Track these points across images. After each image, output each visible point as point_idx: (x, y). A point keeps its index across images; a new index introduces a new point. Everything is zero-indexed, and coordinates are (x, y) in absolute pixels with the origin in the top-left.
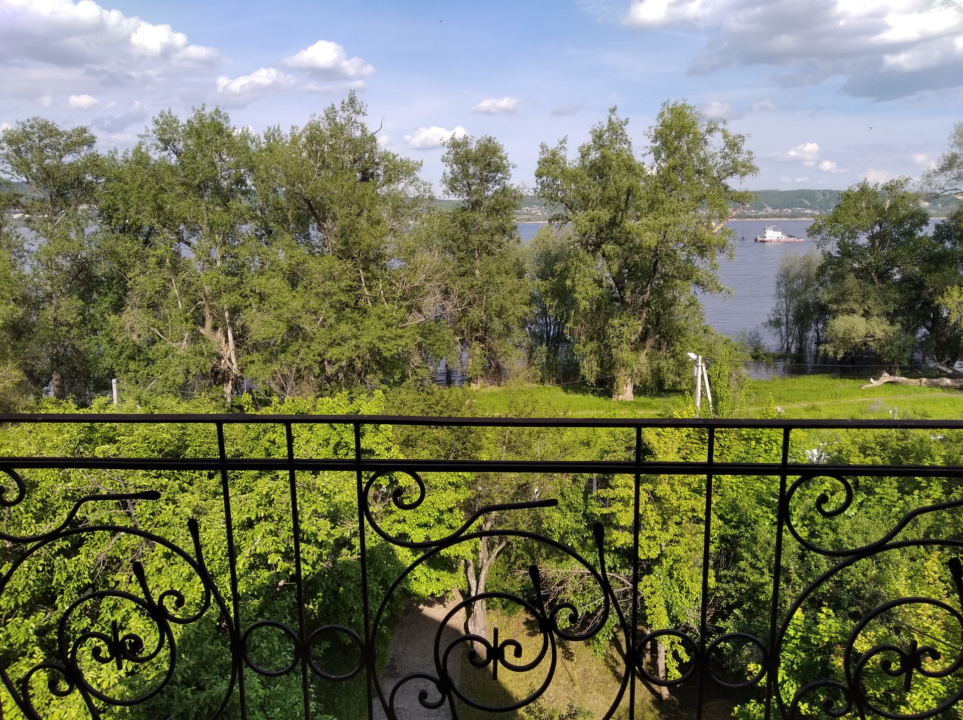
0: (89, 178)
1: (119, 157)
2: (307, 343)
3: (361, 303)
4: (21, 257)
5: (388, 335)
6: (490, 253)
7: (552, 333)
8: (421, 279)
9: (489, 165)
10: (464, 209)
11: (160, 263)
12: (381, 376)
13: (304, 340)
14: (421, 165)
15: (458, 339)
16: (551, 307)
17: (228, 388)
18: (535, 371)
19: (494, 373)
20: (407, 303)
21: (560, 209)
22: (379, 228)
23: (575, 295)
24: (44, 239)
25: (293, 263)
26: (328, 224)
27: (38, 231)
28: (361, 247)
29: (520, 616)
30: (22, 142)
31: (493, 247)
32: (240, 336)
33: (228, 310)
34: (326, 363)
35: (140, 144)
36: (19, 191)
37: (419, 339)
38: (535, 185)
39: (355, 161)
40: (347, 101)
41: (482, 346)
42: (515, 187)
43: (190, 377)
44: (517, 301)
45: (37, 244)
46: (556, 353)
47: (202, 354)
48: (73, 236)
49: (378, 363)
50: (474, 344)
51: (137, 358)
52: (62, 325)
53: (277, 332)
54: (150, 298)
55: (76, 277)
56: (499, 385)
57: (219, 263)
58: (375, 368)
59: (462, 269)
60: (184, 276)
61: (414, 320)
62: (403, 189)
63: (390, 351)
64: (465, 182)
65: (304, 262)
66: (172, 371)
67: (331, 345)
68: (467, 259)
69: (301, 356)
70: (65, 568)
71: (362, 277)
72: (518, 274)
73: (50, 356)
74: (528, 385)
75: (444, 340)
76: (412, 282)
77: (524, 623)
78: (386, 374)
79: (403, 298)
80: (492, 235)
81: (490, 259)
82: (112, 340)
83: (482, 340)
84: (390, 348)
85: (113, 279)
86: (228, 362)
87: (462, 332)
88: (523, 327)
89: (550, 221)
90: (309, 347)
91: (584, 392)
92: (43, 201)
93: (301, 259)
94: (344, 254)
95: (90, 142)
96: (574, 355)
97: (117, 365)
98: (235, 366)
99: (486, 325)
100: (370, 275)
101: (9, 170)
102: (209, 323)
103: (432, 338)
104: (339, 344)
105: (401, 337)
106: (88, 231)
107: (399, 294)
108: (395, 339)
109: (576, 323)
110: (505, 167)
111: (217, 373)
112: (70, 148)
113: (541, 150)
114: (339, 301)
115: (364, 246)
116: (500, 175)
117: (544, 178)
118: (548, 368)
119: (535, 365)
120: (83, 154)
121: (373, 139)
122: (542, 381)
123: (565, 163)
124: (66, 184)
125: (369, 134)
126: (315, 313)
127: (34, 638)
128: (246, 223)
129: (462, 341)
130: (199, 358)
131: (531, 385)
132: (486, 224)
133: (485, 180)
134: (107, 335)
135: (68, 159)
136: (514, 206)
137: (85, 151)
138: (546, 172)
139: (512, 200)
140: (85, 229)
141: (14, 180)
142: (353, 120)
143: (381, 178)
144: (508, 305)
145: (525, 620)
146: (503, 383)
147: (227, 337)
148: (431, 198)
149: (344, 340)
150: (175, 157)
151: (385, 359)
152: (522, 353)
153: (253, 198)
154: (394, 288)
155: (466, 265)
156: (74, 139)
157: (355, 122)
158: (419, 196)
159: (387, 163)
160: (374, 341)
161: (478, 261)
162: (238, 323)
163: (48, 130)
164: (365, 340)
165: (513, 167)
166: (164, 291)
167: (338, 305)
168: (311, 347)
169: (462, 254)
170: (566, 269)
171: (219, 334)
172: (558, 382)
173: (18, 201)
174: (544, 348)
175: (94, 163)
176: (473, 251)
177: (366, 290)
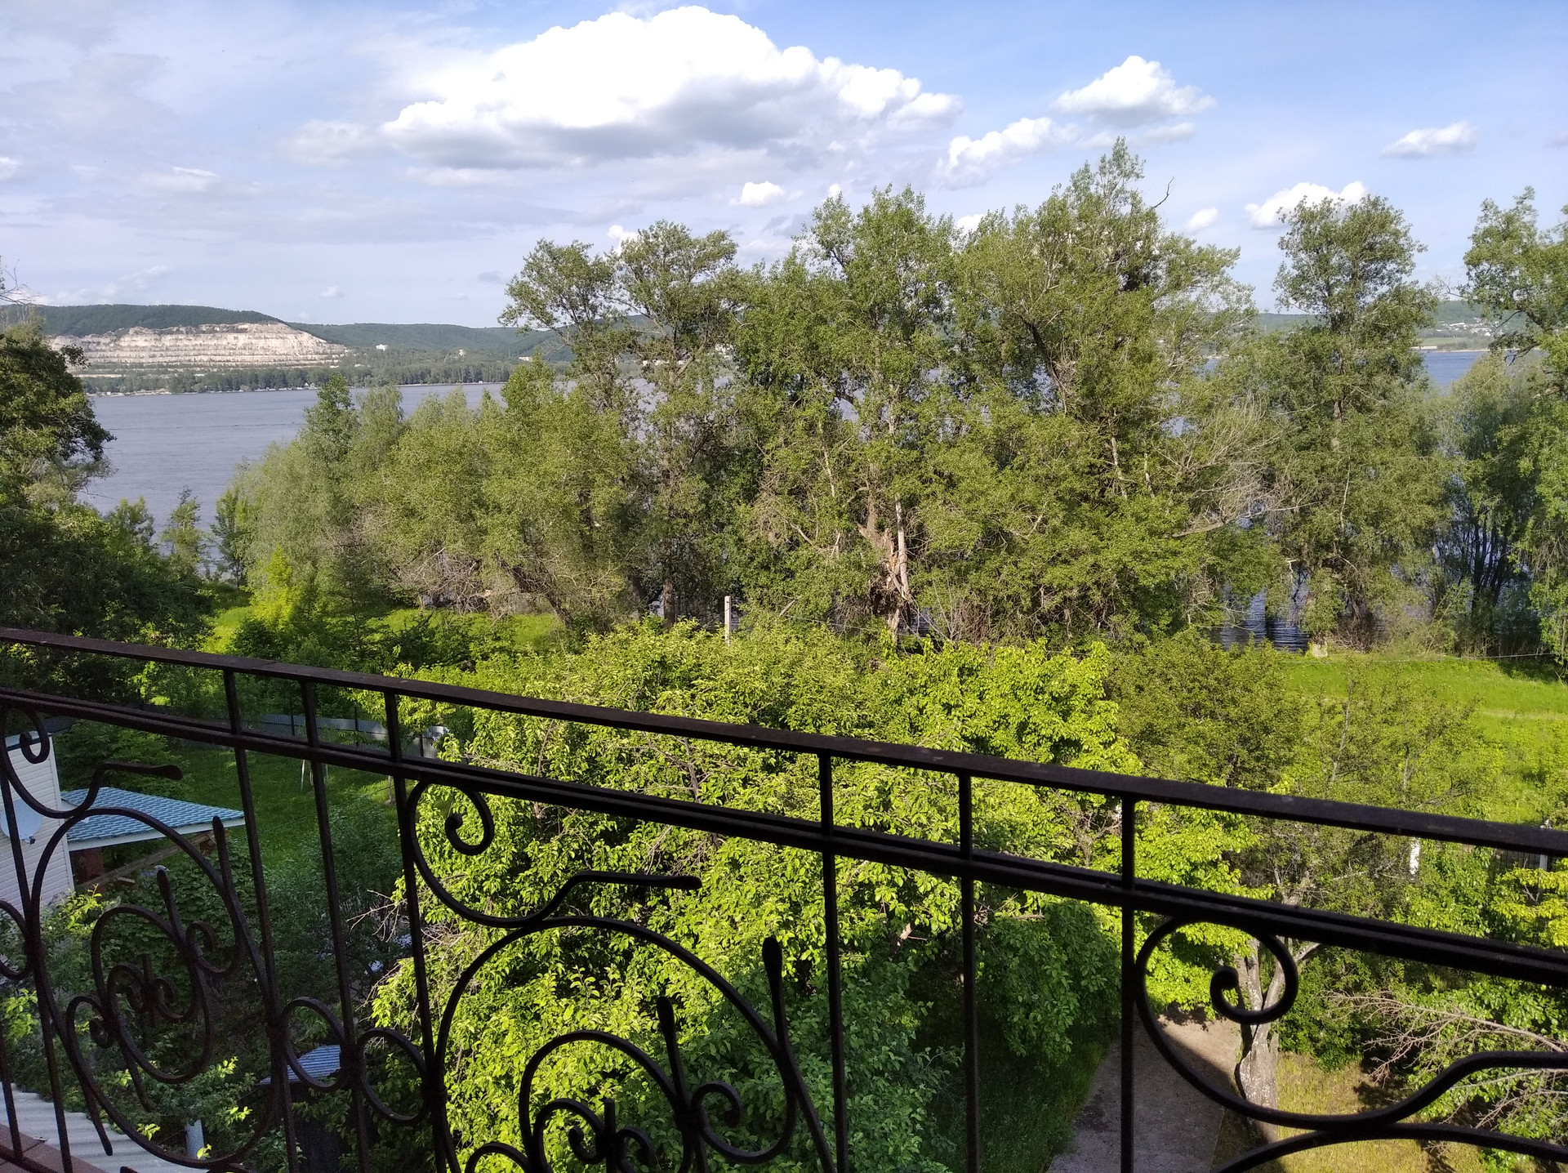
0: (724, 305)
1: (766, 274)
2: (1013, 558)
3: (1110, 493)
4: (633, 420)
5: (1151, 550)
6: (1364, 408)
7: (1487, 561)
8: (1218, 454)
9: (1371, 248)
10: (1317, 330)
11: (810, 428)
12: (1135, 619)
13: (1010, 551)
14: (1236, 255)
15: (1289, 562)
16: (1484, 510)
17: (894, 621)
18: (1444, 630)
19: (1359, 627)
20: (1192, 495)
21: (1519, 325)
22: (1150, 367)
23: (1538, 489)
24: (663, 395)
25: (1002, 427)
26: (1063, 364)
27: (657, 384)
28: (1116, 400)
29: (1348, 1074)
30: (643, 258)
31: (1368, 396)
32: (914, 542)
33: (901, 500)
34: (1042, 590)
35: (795, 250)
36: (636, 328)
37: (1211, 559)
38: (1464, 281)
39: (1117, 256)
40: (1109, 156)
41: (1336, 576)
42: (1421, 285)
43: (839, 599)
44: (1413, 496)
45: (653, 402)
46: (1493, 596)
47: (859, 567)
48: (699, 389)
49: (1133, 597)
50: (1321, 572)
51: (773, 569)
52: (678, 515)
53: (967, 538)
54: (795, 481)
55: (700, 448)
56: (1368, 650)
57: (892, 429)
58: (1124, 603)
59: (1305, 437)
60: (841, 448)
61: (1201, 525)
62: (1198, 299)
63: (1154, 576)
64: (1321, 282)
65: (1020, 427)
66: (814, 588)
67: (1053, 562)
68: (1317, 419)
69: (1003, 577)
70: (606, 860)
71: (1114, 450)
72: (1420, 447)
73: (661, 559)
74: (1425, 654)
75: (1260, 563)
76: (1202, 460)
77: (1356, 1090)
78: (1144, 614)
79: (1184, 487)
80: (1370, 375)
81: (1362, 418)
82: (741, 540)
83: (1336, 566)
84: (1154, 572)
85: (747, 451)
86: (895, 581)
87: (1299, 550)
88: (1428, 546)
89: (1493, 346)
90: (1015, 564)
91: (1549, 677)
92: (665, 340)
93: (1015, 420)
94: (1088, 413)
95: (729, 252)
96: (1529, 603)
97: (746, 576)
98: (905, 588)
99: (1347, 539)
100: (1127, 446)
101: (626, 298)
102: (872, 520)
103: (1236, 558)
104: (1065, 562)
105: (1175, 554)
106: (718, 383)
107: (1177, 479)
108: (1164, 557)
109: (1537, 542)
110: (1402, 251)
111: (879, 597)
112: (701, 264)
113: (1483, 214)
114: (1072, 490)
115: (1120, 398)
116: (1391, 266)
117: (1485, 266)
118: (1474, 625)
119: (1445, 618)
120: (718, 270)
121: (1151, 217)
122: (1457, 649)
123: (1531, 236)
124: (694, 315)
125: (1145, 208)
126: (1033, 509)
127: (558, 950)
128: (936, 365)
129: (1299, 567)
130: (853, 572)
131: (1433, 654)
132: (1358, 355)
133: (1359, 278)
134: (735, 532)
135: (699, 279)
136: (1420, 322)
137: (722, 265)
138: (1486, 254)
139: (1414, 310)
140: (715, 380)
141: (632, 313)
142: (1118, 187)
143: (1161, 283)
144: (1394, 503)
145: (1358, 1085)
146: (1374, 646)
147: (896, 541)
148: (1250, 314)
149: (1076, 554)
150: (839, 267)
151: (1145, 590)
152: (1420, 595)
153: (950, 326)
154: (1168, 469)
155: (1313, 430)
156: (709, 249)
157: (1122, 191)
158: (1227, 310)
159: (1173, 256)
160: (1125, 559)
161: (1338, 423)
162: (913, 522)
163: (677, 239)
164: (1110, 557)
165: (1420, 251)
166: (813, 471)
167: (1067, 497)
168: (1019, 565)
169: (1308, 410)
170: (1523, 438)
171: (886, 537)
172: (1492, 652)
173: (634, 342)
174: (1467, 586)
175: (734, 284)
176: (1329, 405)
177: (1119, 474)
